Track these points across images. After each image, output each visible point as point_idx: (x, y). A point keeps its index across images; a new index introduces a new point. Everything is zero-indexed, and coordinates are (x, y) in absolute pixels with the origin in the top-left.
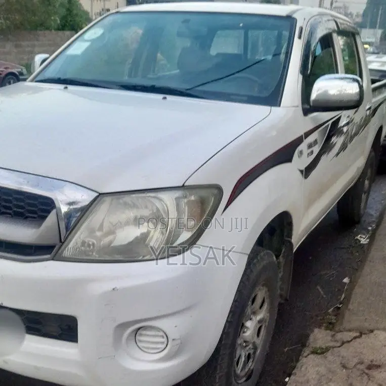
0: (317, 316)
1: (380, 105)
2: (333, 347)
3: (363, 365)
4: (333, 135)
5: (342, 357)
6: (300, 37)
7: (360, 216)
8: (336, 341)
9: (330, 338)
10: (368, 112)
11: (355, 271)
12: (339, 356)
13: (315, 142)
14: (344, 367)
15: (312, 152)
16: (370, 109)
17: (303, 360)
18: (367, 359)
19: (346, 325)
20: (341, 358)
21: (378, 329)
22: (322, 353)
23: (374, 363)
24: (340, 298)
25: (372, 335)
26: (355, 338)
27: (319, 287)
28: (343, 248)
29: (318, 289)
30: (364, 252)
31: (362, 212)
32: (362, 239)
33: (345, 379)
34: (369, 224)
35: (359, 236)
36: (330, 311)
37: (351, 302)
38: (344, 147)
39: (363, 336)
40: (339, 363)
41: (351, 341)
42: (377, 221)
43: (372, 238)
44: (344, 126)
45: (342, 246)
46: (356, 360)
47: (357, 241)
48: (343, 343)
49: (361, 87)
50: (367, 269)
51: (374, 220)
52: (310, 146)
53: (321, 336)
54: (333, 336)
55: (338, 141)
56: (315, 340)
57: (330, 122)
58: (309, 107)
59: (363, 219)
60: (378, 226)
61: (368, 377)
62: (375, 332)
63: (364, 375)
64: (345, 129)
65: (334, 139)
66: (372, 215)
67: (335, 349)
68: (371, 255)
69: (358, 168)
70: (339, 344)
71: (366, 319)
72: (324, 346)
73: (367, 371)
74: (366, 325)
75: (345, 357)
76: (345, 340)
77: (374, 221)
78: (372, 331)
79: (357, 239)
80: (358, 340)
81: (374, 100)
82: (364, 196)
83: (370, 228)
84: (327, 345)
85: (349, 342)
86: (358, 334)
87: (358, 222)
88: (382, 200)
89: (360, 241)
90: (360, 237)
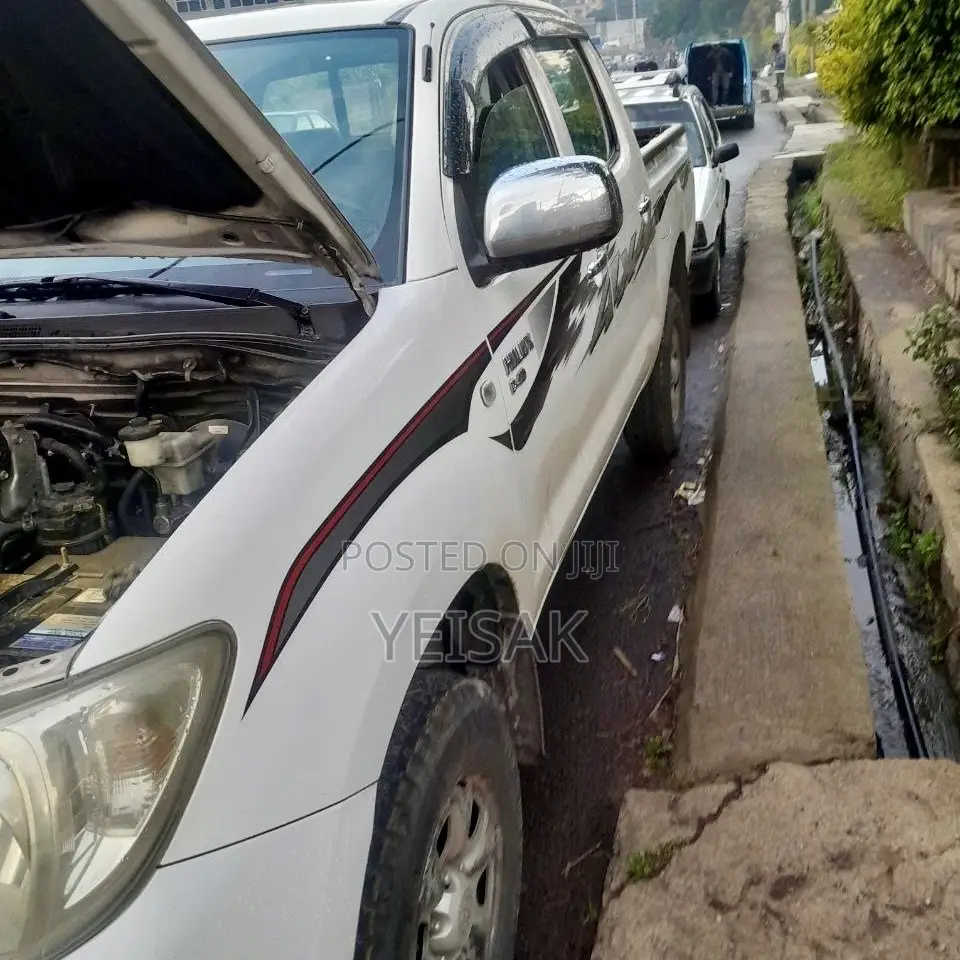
0: (626, 738)
1: (667, 192)
2: (680, 845)
3: (762, 886)
4: (571, 307)
5: (707, 874)
6: (428, 78)
7: (675, 441)
8: (683, 822)
9: (667, 816)
10: (645, 215)
11: (690, 582)
12: (698, 872)
13: (526, 345)
14: (717, 905)
15: (523, 375)
16: (647, 208)
17: (613, 909)
18: (769, 862)
19: (699, 762)
20: (703, 879)
21: (776, 759)
22: (655, 873)
23: (788, 872)
24: (671, 671)
25: (764, 780)
26: (729, 799)
27: (618, 652)
28: (655, 527)
29: (616, 657)
30: (700, 526)
31: (677, 430)
32: (689, 493)
33: (725, 948)
34: (698, 453)
35: (682, 487)
36: (654, 713)
37: (698, 684)
38: (605, 321)
39: (746, 789)
40: (700, 897)
41: (720, 810)
42: (712, 440)
43: (710, 484)
44: (594, 273)
45: (651, 524)
46: (740, 877)
47: (681, 502)
48: (701, 824)
49: (609, 182)
50: (715, 578)
51: (705, 438)
52: (513, 361)
53: (644, 812)
54: (673, 806)
55: (586, 315)
56: (633, 829)
57: (556, 278)
58: (485, 261)
59: (683, 442)
60: (718, 450)
61: (782, 923)
62: (773, 769)
63: (772, 919)
64: (598, 279)
65: (575, 316)
66: (700, 428)
67: (685, 850)
68: (716, 538)
69: (650, 348)
70: (690, 833)
71: (741, 729)
72: (654, 848)
73: (774, 905)
74: (746, 748)
75: (714, 871)
76: (705, 815)
77: (707, 442)
78: (762, 768)
79: (680, 497)
80: (735, 804)
81: (653, 182)
82: (674, 395)
83: (701, 461)
84: (665, 840)
85: (713, 817)
86: (731, 787)
87: (675, 453)
88: (714, 386)
89: (686, 501)
90: (685, 489)
